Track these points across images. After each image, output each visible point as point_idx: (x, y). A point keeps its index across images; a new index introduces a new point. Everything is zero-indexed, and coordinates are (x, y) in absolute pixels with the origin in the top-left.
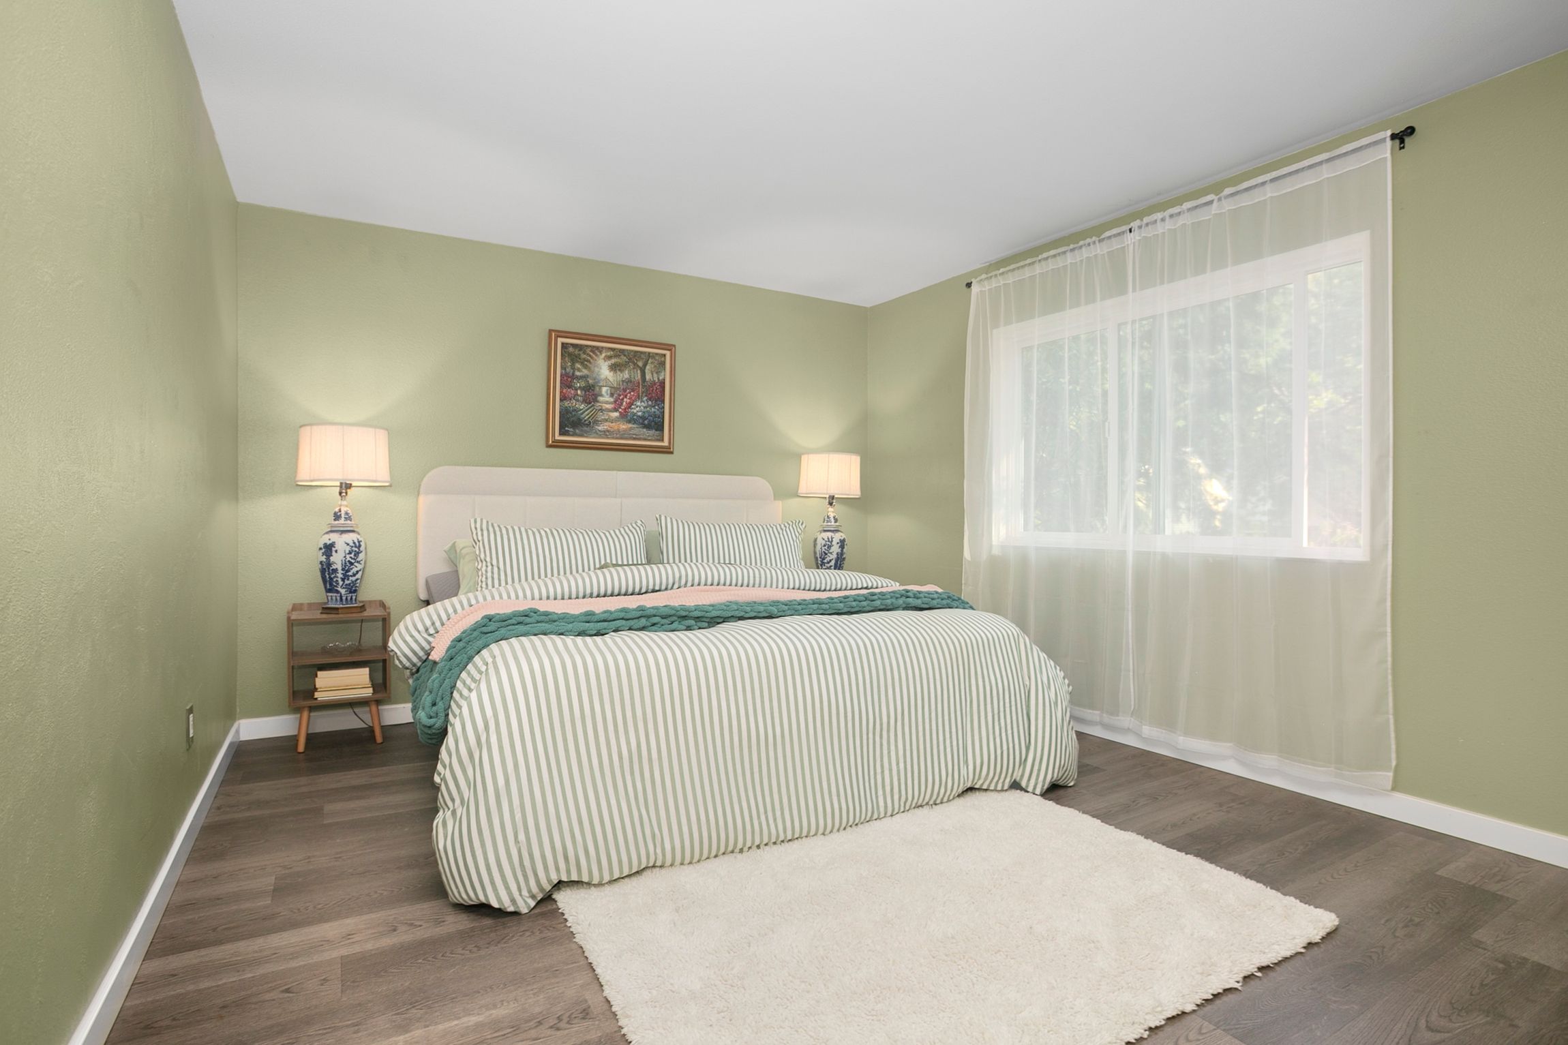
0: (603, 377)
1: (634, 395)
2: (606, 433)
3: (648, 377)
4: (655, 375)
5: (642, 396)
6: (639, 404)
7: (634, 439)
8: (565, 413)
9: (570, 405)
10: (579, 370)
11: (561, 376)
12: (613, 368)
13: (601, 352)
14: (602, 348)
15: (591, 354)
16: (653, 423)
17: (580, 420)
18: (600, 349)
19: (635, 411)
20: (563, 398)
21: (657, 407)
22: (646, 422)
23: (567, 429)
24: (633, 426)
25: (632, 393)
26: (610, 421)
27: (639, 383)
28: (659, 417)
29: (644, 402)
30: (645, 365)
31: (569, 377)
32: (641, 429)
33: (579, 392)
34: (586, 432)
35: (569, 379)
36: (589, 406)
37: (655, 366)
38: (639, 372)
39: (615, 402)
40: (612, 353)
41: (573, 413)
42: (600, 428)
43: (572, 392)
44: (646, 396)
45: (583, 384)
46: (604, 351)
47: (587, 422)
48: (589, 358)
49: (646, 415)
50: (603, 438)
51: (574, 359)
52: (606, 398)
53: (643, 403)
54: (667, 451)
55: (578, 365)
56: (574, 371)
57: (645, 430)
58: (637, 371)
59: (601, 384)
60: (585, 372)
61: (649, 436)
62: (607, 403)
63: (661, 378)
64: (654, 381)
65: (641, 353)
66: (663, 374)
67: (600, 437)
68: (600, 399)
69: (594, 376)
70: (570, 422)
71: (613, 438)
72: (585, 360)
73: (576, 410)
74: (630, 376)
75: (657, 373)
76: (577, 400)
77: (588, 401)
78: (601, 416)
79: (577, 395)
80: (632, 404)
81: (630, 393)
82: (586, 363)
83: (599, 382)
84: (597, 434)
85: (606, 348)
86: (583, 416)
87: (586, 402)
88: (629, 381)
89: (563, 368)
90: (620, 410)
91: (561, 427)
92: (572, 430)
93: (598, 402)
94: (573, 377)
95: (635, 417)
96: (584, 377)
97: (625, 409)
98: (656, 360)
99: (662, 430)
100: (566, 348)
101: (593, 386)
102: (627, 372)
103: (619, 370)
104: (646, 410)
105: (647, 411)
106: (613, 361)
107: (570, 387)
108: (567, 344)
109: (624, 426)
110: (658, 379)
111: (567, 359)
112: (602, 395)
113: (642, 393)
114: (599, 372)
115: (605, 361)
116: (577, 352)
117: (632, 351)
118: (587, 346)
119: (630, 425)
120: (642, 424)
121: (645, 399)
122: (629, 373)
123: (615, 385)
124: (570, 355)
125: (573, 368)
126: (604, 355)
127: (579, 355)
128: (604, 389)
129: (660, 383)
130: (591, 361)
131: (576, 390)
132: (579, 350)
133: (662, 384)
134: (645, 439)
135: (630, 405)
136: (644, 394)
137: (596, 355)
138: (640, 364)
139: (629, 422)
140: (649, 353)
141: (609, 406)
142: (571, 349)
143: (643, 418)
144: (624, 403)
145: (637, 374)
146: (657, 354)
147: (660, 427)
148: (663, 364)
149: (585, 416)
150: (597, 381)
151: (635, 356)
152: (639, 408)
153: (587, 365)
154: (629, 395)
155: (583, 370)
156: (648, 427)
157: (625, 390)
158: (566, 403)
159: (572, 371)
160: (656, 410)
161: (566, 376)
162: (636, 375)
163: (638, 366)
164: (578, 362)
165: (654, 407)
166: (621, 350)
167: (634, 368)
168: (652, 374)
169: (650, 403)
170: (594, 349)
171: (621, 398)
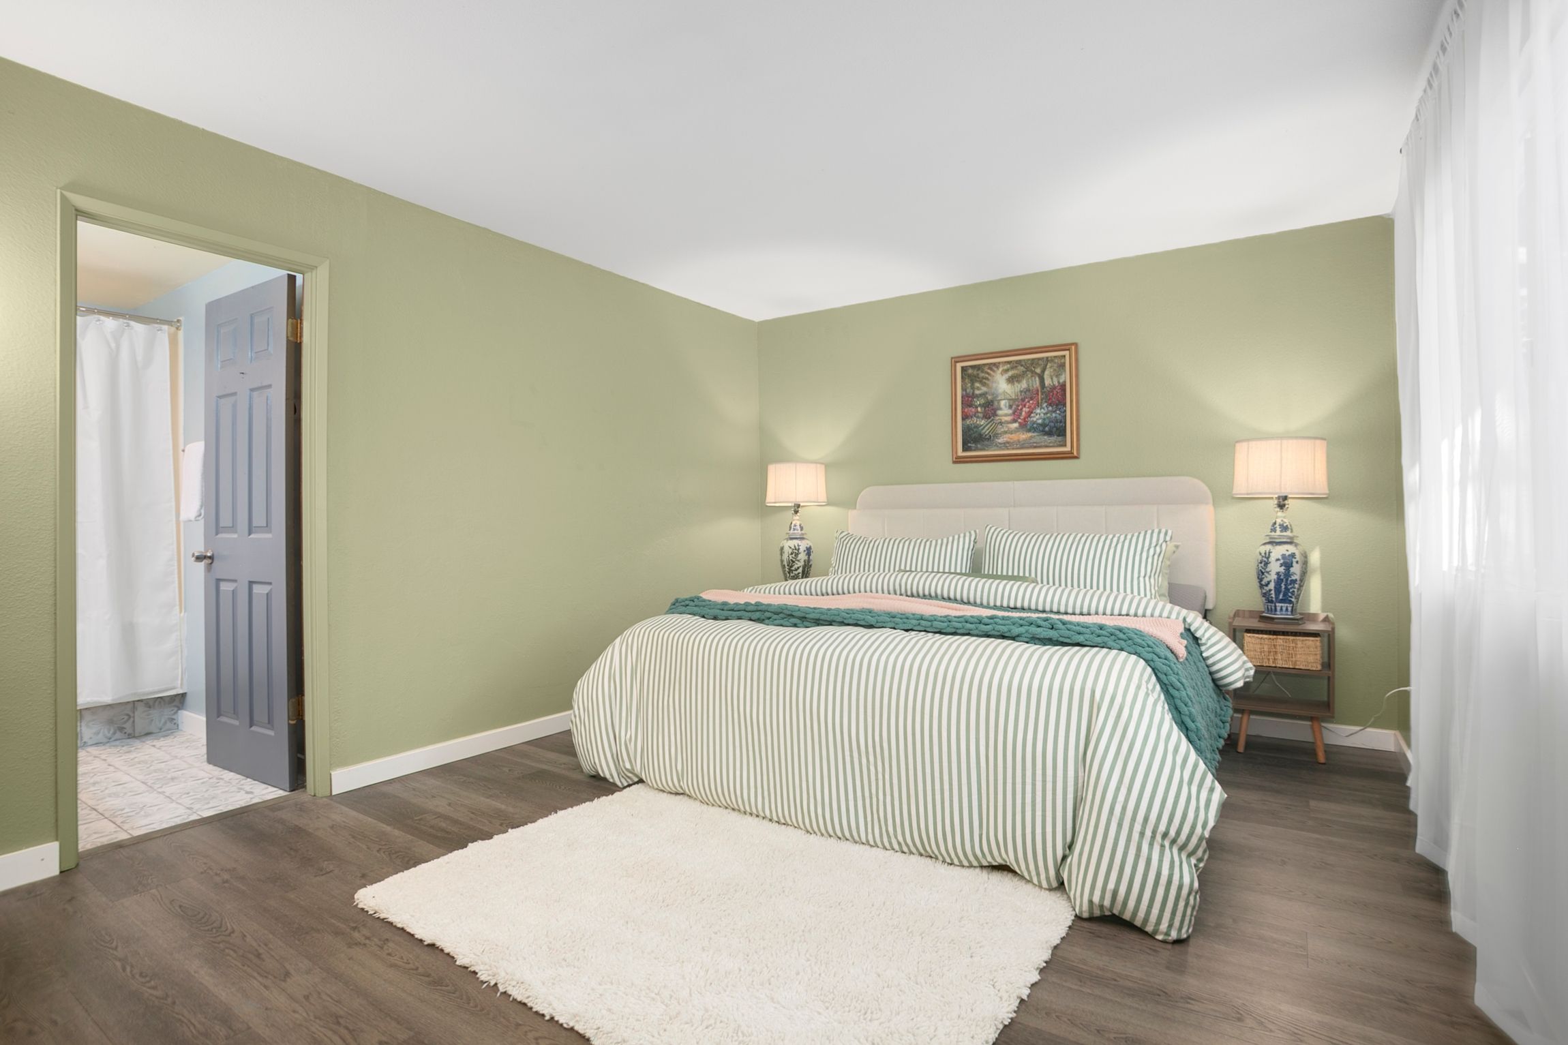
0: (1001, 391)
1: (1033, 404)
2: (1006, 445)
3: (1048, 382)
4: (1055, 379)
5: (1041, 403)
6: (1038, 411)
7: (1035, 447)
8: (967, 432)
9: (972, 422)
10: (978, 388)
11: (962, 397)
12: (1011, 380)
13: (998, 368)
14: (999, 363)
15: (989, 371)
16: (1055, 429)
17: (981, 435)
18: (996, 365)
19: (1035, 419)
20: (965, 417)
21: (1058, 412)
22: (1047, 429)
23: (969, 445)
24: (1033, 434)
25: (1031, 402)
26: (1010, 432)
27: (1038, 391)
28: (1061, 422)
29: (1044, 409)
30: (1043, 371)
31: (969, 397)
32: (1041, 437)
33: (979, 409)
34: (987, 446)
35: (970, 399)
36: (989, 420)
37: (1055, 370)
38: (1037, 379)
39: (1014, 413)
40: (1009, 366)
41: (975, 430)
42: (1000, 441)
43: (973, 410)
44: (1046, 402)
45: (982, 401)
46: (1001, 366)
47: (987, 437)
48: (987, 376)
49: (1047, 421)
50: (1003, 449)
51: (974, 379)
52: (1004, 412)
53: (1042, 410)
54: (1069, 456)
55: (977, 385)
56: (974, 391)
57: (1046, 437)
58: (1035, 378)
59: (999, 398)
60: (984, 389)
61: (1050, 443)
62: (1006, 415)
63: (1061, 381)
64: (1054, 385)
65: (1039, 359)
66: (1063, 376)
67: (1001, 449)
68: (999, 412)
69: (993, 391)
70: (972, 439)
71: (1013, 449)
72: (983, 378)
73: (977, 427)
74: (1028, 385)
75: (1057, 376)
76: (978, 417)
77: (988, 416)
78: (1000, 429)
79: (978, 412)
80: (1032, 413)
81: (1029, 402)
82: (984, 380)
83: (997, 396)
84: (998, 446)
85: (1002, 362)
86: (984, 431)
87: (986, 418)
88: (1028, 390)
89: (964, 389)
90: (1019, 420)
91: (964, 443)
92: (973, 445)
93: (997, 415)
94: (974, 396)
95: (1035, 426)
96: (984, 395)
97: (1025, 419)
98: (1055, 363)
99: (1064, 435)
100: (966, 371)
101: (992, 401)
102: (1024, 381)
103: (1017, 381)
104: (1045, 417)
105: (1047, 418)
106: (1010, 373)
107: (970, 406)
108: (966, 367)
109: (1024, 436)
110: (1059, 382)
111: (967, 380)
112: (1000, 409)
113: (1042, 400)
114: (997, 387)
115: (1002, 375)
116: (975, 372)
117: (1029, 360)
118: (984, 365)
119: (1030, 434)
120: (1043, 431)
121: (1045, 405)
122: (1027, 382)
123: (1014, 397)
124: (969, 376)
125: (973, 388)
126: (1001, 369)
127: (978, 374)
128: (1003, 403)
129: (1061, 386)
130: (989, 377)
131: (977, 407)
132: (978, 370)
133: (1063, 387)
134: (1046, 447)
135: (1029, 414)
136: (1044, 401)
137: (994, 371)
138: (1038, 371)
139: (1029, 431)
140: (1047, 358)
141: (1008, 418)
142: (970, 371)
143: (1043, 425)
144: (1023, 413)
145: (1036, 381)
146: (1055, 357)
147: (1061, 432)
148: (1062, 366)
149: (986, 431)
150: (995, 396)
151: (1033, 364)
152: (1039, 415)
153: (985, 383)
154: (1028, 404)
155: (982, 388)
156: (1050, 434)
157: (1023, 400)
158: (968, 422)
159: (972, 391)
160: (1057, 415)
161: (967, 397)
162: (1034, 383)
163: (1036, 373)
164: (977, 381)
165: (1055, 412)
166: (1017, 361)
167: (1032, 376)
168: (1052, 379)
169: (1050, 408)
170: (991, 366)
171: (1019, 408)
